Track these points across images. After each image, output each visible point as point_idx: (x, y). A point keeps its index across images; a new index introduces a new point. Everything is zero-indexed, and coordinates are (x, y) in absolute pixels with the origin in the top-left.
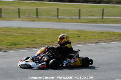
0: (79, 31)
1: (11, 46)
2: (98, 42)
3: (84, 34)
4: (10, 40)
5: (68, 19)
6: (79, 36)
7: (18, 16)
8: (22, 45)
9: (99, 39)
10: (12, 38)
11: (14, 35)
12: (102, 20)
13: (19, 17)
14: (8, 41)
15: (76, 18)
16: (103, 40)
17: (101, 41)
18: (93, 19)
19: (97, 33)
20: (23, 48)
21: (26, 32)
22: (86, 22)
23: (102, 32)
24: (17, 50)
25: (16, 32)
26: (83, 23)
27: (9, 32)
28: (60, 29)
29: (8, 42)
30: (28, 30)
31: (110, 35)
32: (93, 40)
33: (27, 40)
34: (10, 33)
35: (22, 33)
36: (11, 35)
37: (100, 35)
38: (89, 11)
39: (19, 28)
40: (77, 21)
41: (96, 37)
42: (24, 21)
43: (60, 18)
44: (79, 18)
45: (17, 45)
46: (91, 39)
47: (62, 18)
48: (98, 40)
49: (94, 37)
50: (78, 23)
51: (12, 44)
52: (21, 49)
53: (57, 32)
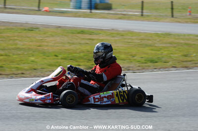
1: (146, 63)
4: (147, 54)
7: (170, 14)
8: (165, 62)
10: (152, 50)
11: (156, 45)
13: (173, 16)
14: (143, 56)
20: (165, 68)
21: (177, 41)
24: (155, 70)
25: (160, 40)
27: (149, 40)
29: (142, 58)
30: (181, 37)
33: (176, 55)
34: (150, 42)
35: (170, 43)
36: (150, 46)
39: (168, 35)
42: (179, 22)
45: (156, 62)
51: (149, 61)
52: (161, 69)
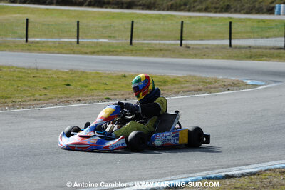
0: (72, 74)
2: (109, 99)
3: (81, 81)
5: (51, 44)
6: (68, 85)
9: (113, 92)
12: (131, 46)
15: (71, 43)
16: (123, 95)
17: (116, 97)
18: (110, 45)
19: (112, 78)
22: (93, 53)
23: (125, 76)
26: (86, 53)
28: (29, 69)
32: (100, 94)
37: (118, 82)
38: (104, 27)
40: (72, 50)
41: (107, 87)
43: (33, 42)
44: (78, 42)
46: (95, 93)
47: (38, 42)
48: (112, 94)
49: (103, 87)
50: (74, 53)
53: (20, 75)
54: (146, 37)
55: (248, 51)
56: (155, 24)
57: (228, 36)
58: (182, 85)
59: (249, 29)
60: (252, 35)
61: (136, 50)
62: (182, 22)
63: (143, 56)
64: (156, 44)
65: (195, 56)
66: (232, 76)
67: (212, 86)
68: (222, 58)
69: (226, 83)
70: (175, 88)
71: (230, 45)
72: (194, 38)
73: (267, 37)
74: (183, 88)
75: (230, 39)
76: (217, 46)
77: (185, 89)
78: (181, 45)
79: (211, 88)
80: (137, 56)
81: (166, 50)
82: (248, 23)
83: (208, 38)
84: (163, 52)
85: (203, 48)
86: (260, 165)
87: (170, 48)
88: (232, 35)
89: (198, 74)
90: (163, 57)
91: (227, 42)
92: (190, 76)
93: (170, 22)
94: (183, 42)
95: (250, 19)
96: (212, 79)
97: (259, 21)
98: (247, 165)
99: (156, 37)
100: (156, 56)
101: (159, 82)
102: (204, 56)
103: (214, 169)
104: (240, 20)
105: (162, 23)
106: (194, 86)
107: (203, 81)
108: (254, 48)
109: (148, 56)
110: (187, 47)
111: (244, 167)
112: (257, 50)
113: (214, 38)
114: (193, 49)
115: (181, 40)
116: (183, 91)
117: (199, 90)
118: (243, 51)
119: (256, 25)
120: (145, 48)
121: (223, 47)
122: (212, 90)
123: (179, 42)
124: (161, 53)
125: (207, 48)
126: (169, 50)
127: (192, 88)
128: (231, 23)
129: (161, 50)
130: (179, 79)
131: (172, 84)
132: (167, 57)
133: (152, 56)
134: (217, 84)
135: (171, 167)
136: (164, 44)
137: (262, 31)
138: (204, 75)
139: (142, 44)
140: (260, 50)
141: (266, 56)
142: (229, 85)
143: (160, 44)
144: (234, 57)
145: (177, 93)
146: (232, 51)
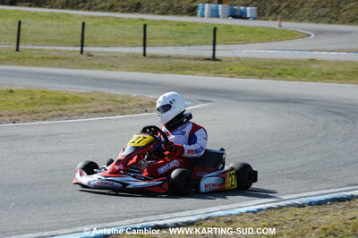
12: (17, 53)
23: (12, 92)
31: (32, 99)
37: (4, 99)
54: (35, 42)
55: (166, 61)
56: (47, 26)
57: (141, 43)
58: (87, 105)
59: (165, 34)
60: (170, 41)
61: (24, 58)
62: (84, 24)
63: (34, 65)
64: (49, 51)
65: (101, 66)
66: (148, 94)
67: (125, 106)
68: (135, 71)
69: (142, 103)
70: (78, 108)
71: (145, 54)
72: (96, 44)
73: (189, 45)
74: (88, 107)
75: (145, 46)
76: (128, 55)
77: (91, 110)
78: (82, 52)
79: (124, 108)
80: (25, 65)
81: (63, 59)
82: (164, 26)
83: (115, 44)
84: (59, 61)
85: (110, 57)
86: (197, 211)
87: (68, 56)
88: (147, 40)
89: (106, 91)
90: (60, 67)
91: (141, 50)
92: (96, 92)
93: (66, 22)
94: (85, 49)
95: (166, 22)
96: (124, 96)
97: (179, 24)
98: (181, 211)
99: (49, 42)
100: (50, 66)
101: (57, 99)
102: (112, 67)
103: (137, 216)
104: (154, 22)
105: (56, 23)
106: (102, 105)
107: (113, 99)
108: (175, 58)
109: (39, 66)
110: (90, 55)
111: (177, 214)
112: (178, 61)
113: (123, 45)
114: (97, 57)
115: (82, 46)
116: (89, 112)
117: (110, 110)
118: (161, 61)
119: (174, 28)
120: (36, 56)
121: (135, 56)
122: (125, 111)
123: (79, 49)
124: (57, 62)
125: (115, 57)
126: (66, 59)
127: (100, 108)
128: (145, 26)
129: (56, 58)
130: (83, 96)
131: (73, 103)
132: (64, 67)
133: (45, 65)
134: (130, 104)
135: (82, 213)
136: (60, 51)
137: (182, 37)
138: (113, 92)
139: (32, 50)
140: (183, 61)
141: (191, 69)
142: (147, 104)
143: (54, 50)
144: (150, 69)
145: (80, 115)
146: (147, 61)
